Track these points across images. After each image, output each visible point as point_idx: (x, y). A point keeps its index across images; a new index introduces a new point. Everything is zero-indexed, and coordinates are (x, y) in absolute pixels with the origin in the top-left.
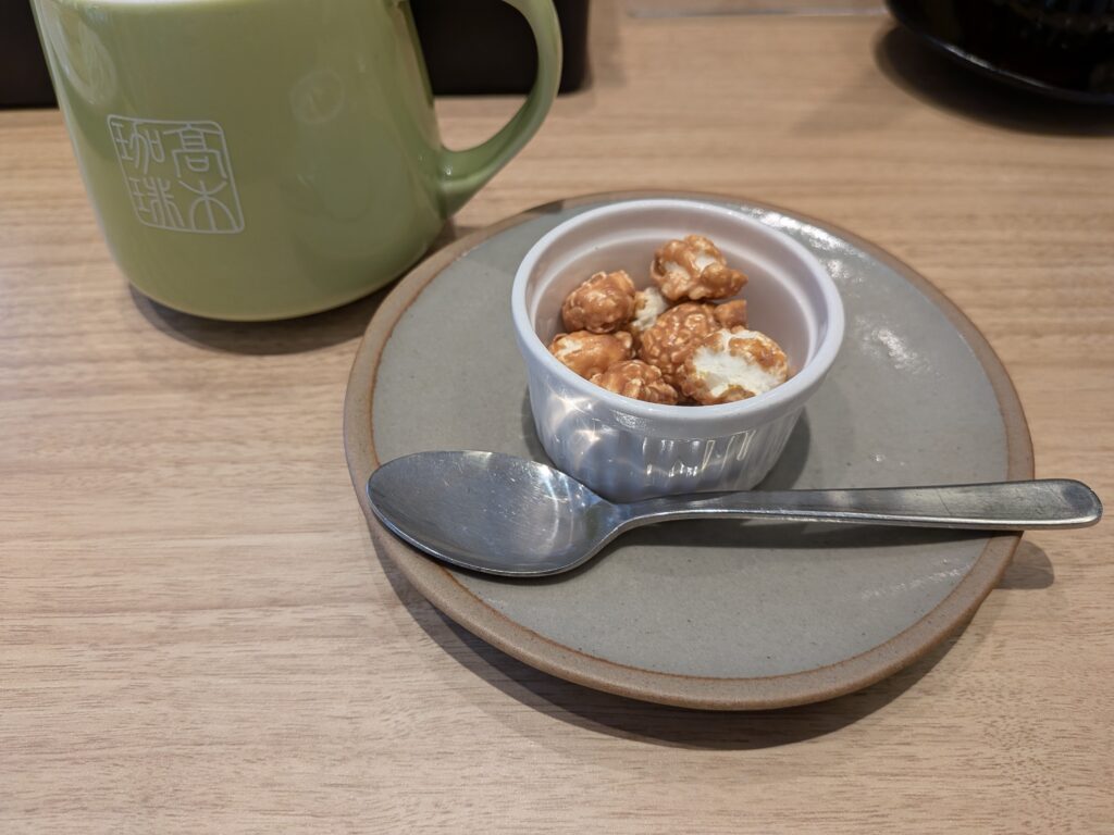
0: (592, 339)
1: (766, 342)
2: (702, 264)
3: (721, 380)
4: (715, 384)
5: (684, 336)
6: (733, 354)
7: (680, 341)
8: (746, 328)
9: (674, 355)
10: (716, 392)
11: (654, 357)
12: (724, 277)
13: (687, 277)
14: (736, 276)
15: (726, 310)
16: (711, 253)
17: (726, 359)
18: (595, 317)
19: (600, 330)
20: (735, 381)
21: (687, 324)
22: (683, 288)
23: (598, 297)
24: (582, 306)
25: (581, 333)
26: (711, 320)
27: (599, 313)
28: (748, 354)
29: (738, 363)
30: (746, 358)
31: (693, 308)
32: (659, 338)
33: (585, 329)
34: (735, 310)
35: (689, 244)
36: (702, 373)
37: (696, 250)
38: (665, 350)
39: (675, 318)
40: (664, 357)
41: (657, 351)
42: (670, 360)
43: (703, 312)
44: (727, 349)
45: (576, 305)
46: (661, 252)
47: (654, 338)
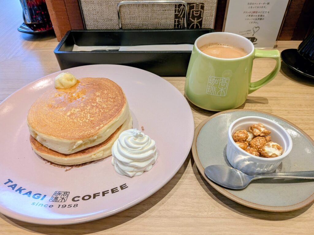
0: (241, 143)
1: (278, 145)
2: (262, 129)
3: (271, 152)
4: (269, 153)
5: (260, 143)
6: (273, 147)
7: (259, 144)
8: (273, 142)
9: (259, 147)
10: (270, 154)
11: (254, 147)
12: (268, 132)
13: (259, 132)
14: (269, 132)
15: (268, 138)
16: (264, 127)
17: (271, 148)
18: (241, 139)
19: (242, 142)
20: (274, 153)
21: (260, 141)
22: (259, 134)
23: (242, 135)
24: (238, 137)
25: (238, 142)
26: (265, 140)
27: (242, 138)
28: (276, 148)
29: (274, 149)
30: (275, 148)
31: (261, 138)
32: (255, 143)
33: (238, 141)
34: (269, 138)
35: (259, 125)
36: (267, 151)
37: (260, 126)
38: (256, 146)
39: (258, 140)
40: (256, 147)
41: (255, 146)
42: (258, 148)
43: (263, 138)
44: (272, 147)
45: (237, 137)
46: (252, 126)
47: (254, 143)
